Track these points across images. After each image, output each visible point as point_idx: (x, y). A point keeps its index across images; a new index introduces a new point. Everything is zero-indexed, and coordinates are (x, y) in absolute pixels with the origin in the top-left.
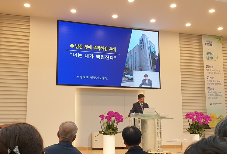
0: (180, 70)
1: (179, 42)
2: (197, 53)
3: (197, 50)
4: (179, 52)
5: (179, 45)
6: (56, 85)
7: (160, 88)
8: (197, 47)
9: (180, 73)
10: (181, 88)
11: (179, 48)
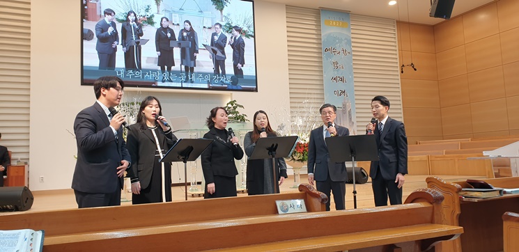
0: (287, 63)
1: (285, 20)
3: (314, 32)
4: (286, 34)
5: (286, 24)
7: (256, 90)
8: (314, 27)
9: (287, 67)
10: (288, 91)
11: (286, 29)
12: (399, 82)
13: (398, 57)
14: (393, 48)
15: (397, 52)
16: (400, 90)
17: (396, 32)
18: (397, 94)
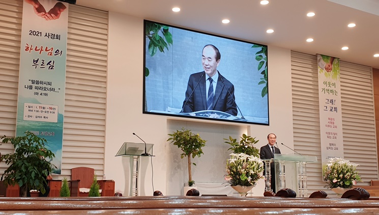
0: (291, 101)
1: (290, 63)
2: (311, 79)
3: (310, 75)
4: (291, 76)
5: (291, 67)
6: (143, 113)
7: (268, 125)
8: (310, 70)
9: (292, 105)
10: (292, 126)
11: (291, 71)
12: (374, 123)
13: (373, 100)
14: (370, 92)
15: (373, 96)
16: (375, 130)
17: (372, 79)
18: (373, 134)
